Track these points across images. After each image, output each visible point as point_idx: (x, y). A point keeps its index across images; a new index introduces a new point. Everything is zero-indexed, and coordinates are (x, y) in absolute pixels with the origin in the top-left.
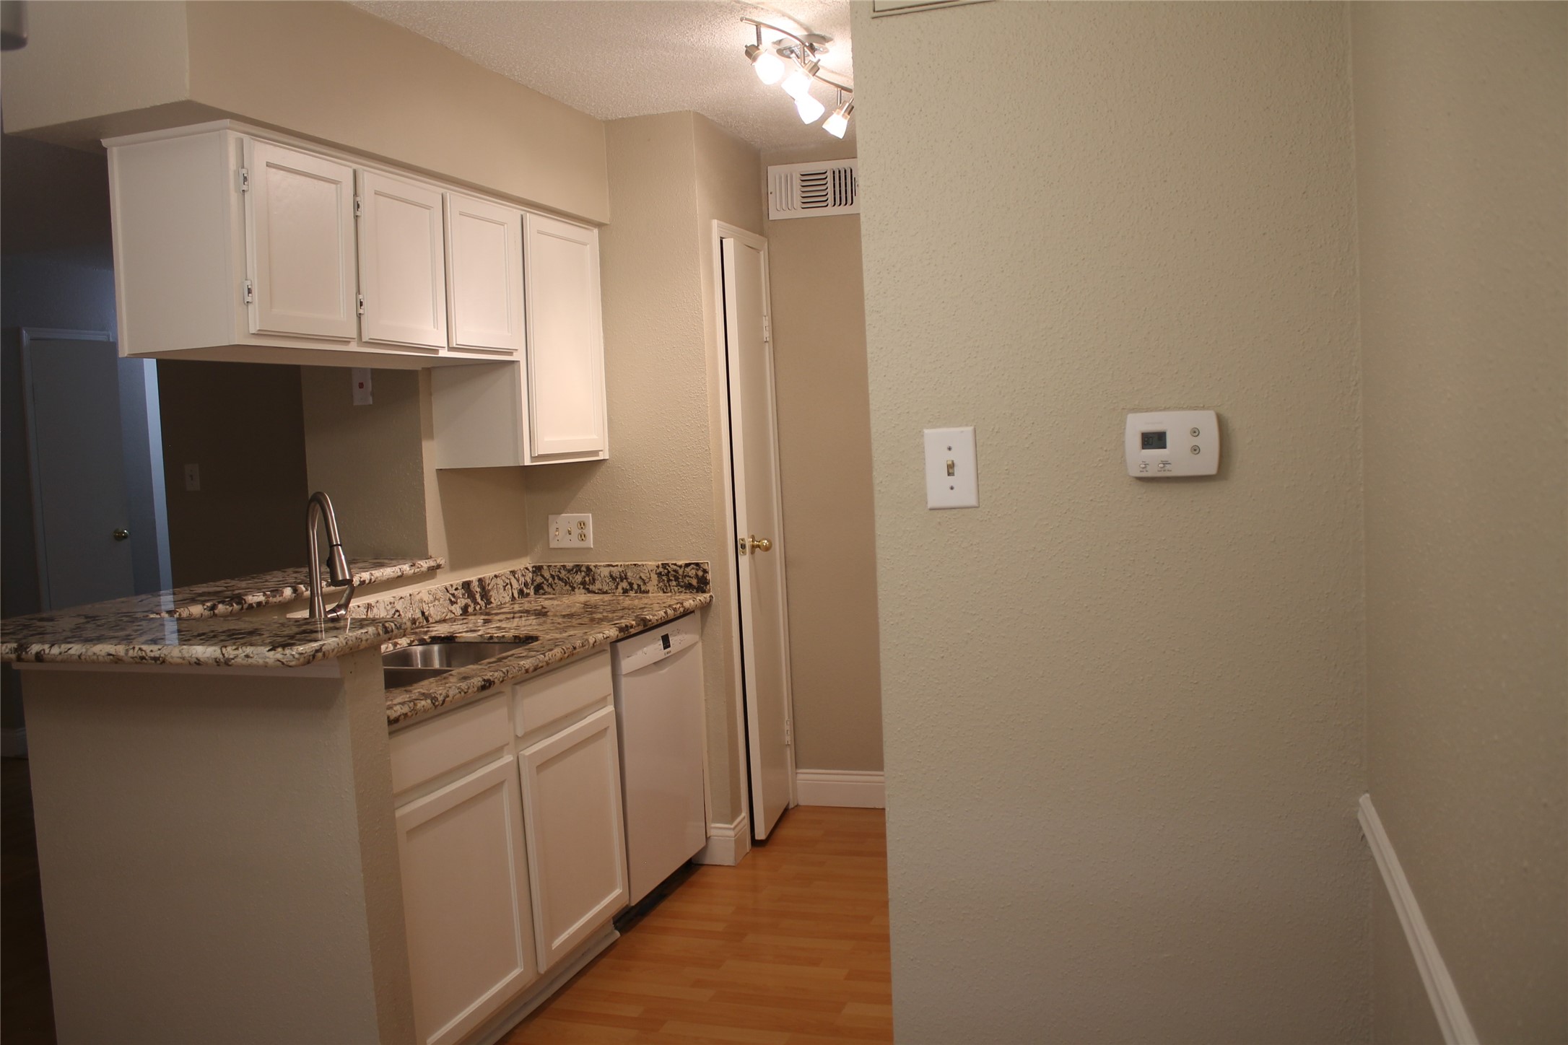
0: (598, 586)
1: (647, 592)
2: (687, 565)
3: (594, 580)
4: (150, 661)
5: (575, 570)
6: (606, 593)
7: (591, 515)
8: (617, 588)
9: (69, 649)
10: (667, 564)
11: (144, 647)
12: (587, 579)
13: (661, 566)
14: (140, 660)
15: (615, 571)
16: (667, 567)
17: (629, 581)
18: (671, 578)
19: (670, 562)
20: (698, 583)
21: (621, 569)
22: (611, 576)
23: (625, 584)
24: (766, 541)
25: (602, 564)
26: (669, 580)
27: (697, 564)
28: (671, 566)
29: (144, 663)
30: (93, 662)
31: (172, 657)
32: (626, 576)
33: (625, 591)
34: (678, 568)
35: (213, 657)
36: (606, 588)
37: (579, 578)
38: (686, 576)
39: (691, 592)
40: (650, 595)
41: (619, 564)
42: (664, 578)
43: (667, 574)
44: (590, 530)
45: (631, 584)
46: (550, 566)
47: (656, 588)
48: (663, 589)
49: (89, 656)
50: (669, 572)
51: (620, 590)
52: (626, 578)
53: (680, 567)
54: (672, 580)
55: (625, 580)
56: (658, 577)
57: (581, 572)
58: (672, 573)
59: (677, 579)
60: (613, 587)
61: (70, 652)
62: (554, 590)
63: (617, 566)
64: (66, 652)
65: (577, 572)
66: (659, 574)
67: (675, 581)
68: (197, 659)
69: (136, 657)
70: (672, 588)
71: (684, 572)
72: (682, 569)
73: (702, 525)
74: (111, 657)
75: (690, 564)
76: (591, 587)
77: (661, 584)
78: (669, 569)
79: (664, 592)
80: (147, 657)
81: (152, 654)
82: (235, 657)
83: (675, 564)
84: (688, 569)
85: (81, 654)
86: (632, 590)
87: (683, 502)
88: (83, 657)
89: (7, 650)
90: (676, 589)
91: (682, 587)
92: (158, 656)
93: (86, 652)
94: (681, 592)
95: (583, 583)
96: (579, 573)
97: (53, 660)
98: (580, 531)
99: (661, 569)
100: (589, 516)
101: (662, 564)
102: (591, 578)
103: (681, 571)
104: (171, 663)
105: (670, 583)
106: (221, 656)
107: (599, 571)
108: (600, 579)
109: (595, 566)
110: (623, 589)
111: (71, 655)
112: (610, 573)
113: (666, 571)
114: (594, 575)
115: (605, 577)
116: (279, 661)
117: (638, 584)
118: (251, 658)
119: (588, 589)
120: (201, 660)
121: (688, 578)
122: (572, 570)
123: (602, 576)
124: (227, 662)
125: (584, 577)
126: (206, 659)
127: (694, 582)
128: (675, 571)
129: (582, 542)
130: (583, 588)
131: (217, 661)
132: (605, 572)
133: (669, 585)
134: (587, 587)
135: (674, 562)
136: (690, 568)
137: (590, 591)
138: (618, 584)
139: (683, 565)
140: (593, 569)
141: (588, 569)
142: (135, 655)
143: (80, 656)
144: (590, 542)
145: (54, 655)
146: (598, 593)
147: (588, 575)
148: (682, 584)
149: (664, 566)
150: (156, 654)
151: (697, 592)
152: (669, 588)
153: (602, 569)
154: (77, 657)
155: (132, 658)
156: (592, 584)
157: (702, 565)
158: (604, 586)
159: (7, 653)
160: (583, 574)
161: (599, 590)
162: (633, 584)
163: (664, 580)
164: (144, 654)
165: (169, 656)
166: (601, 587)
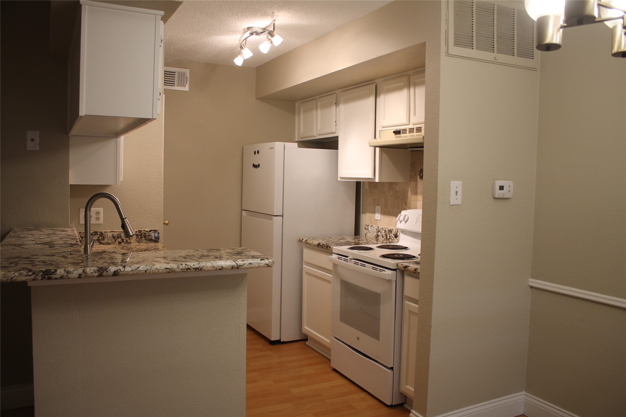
0: (106, 240)
1: (131, 243)
2: (150, 231)
3: (104, 238)
4: (192, 270)
5: (94, 234)
6: (110, 244)
7: (102, 209)
8: (115, 241)
9: (139, 267)
10: (141, 231)
11: (188, 264)
12: (100, 238)
13: (138, 231)
14: (186, 270)
15: (115, 234)
16: (141, 232)
17: (122, 238)
18: (142, 237)
19: (142, 230)
20: (155, 238)
21: (118, 233)
22: (113, 236)
23: (120, 240)
24: (167, 221)
25: (109, 231)
26: (141, 238)
27: (155, 231)
28: (143, 231)
29: (188, 272)
30: (154, 273)
31: (207, 267)
32: (120, 236)
33: (120, 243)
34: (146, 232)
35: (231, 265)
36: (110, 242)
37: (96, 238)
38: (150, 235)
39: (152, 243)
40: (132, 244)
41: (117, 231)
42: (139, 236)
43: (141, 235)
44: (101, 216)
45: (123, 240)
46: (81, 232)
47: (135, 241)
48: (138, 242)
49: (153, 271)
50: (142, 234)
51: (117, 242)
52: (121, 237)
53: (147, 232)
54: (143, 237)
55: (120, 238)
56: (136, 236)
57: (97, 235)
58: (143, 234)
59: (145, 237)
60: (114, 241)
61: (139, 269)
62: (82, 243)
63: (116, 232)
64: (137, 269)
65: (95, 235)
66: (137, 235)
67: (144, 238)
68: (222, 267)
69: (185, 269)
70: (143, 241)
71: (149, 234)
72: (148, 233)
73: (157, 214)
74: (168, 270)
75: (152, 230)
76: (102, 242)
77: (138, 239)
78: (142, 233)
79: (139, 243)
80: (191, 268)
81: (195, 267)
82: (244, 264)
83: (145, 231)
84: (150, 233)
85: (147, 270)
86: (123, 242)
87: (149, 204)
88: (148, 272)
89: (92, 271)
90: (145, 241)
91: (147, 240)
92: (198, 267)
93: (151, 268)
94: (147, 242)
95: (98, 240)
96: (96, 235)
97: (126, 274)
98: (97, 216)
99: (138, 233)
100: (101, 209)
101: (139, 231)
102: (102, 237)
103: (147, 234)
104: (204, 270)
105: (142, 239)
106: (236, 265)
107: (107, 234)
108: (107, 238)
109: (105, 232)
110: (119, 242)
111: (140, 271)
112: (113, 234)
113: (140, 234)
114: (104, 236)
115: (110, 237)
116: (267, 264)
117: (126, 240)
118: (252, 264)
119: (100, 242)
120: (224, 267)
121: (150, 237)
122: (93, 234)
123: (108, 236)
124: (238, 267)
125: (99, 237)
126: (227, 267)
127: (153, 238)
128: (145, 234)
129: (98, 221)
130: (98, 242)
131: (233, 267)
132: (110, 235)
133: (142, 240)
134: (100, 241)
135: (144, 230)
136: (151, 232)
137: (101, 243)
138: (116, 240)
139: (149, 231)
140: (104, 233)
141: (102, 233)
142: (184, 267)
143: (146, 271)
144: (101, 221)
145: (128, 271)
146: (106, 244)
147: (101, 236)
148: (148, 239)
149: (140, 231)
150: (198, 266)
151: (154, 242)
152: (141, 241)
153: (108, 233)
154: (144, 271)
155: (182, 269)
156: (103, 240)
157: (157, 231)
158: (109, 241)
159: (92, 273)
160: (98, 235)
161: (106, 243)
162: (124, 239)
163: (139, 238)
164: (189, 267)
165: (205, 267)
166: (107, 241)
